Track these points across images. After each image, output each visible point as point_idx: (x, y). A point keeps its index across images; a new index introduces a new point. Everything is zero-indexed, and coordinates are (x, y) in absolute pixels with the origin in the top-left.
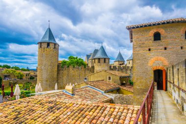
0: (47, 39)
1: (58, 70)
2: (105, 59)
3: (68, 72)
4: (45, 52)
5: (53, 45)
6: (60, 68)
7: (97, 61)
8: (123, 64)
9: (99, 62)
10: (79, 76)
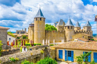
0: (40, 16)
2: (72, 26)
3: (51, 34)
4: (39, 23)
5: (43, 19)
6: (46, 32)
8: (80, 29)
9: (68, 28)
10: (57, 36)
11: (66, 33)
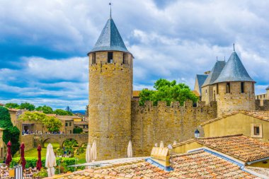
0: (106, 45)
1: (134, 113)
2: (242, 83)
3: (156, 115)
4: (104, 72)
5: (121, 55)
6: (136, 108)
7: (222, 88)
9: (228, 91)
10: (182, 125)
11: (218, 110)
